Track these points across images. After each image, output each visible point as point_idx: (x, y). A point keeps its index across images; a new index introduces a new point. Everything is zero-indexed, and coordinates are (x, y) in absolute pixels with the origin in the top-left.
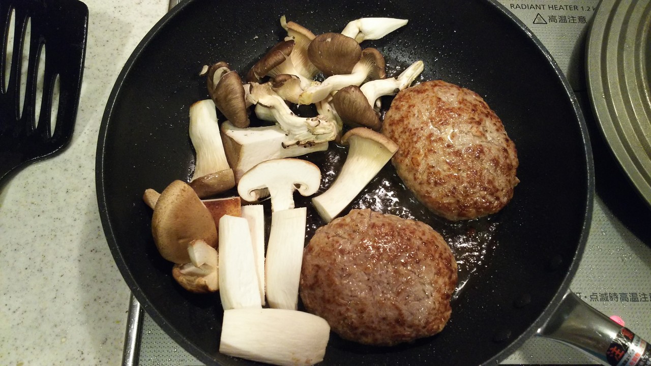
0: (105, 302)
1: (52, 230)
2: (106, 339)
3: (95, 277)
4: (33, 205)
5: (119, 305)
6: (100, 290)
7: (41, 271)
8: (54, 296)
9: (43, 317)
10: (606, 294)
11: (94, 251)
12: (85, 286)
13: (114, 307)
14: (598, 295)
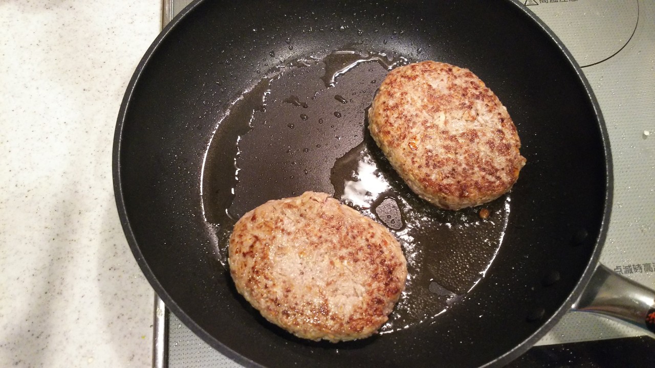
0: (129, 319)
1: (68, 252)
2: (134, 356)
3: (116, 294)
4: (46, 229)
5: (143, 320)
6: (123, 307)
7: (61, 293)
8: (77, 318)
9: (67, 339)
10: (629, 266)
11: (112, 270)
12: (107, 304)
13: (138, 322)
14: (622, 268)
